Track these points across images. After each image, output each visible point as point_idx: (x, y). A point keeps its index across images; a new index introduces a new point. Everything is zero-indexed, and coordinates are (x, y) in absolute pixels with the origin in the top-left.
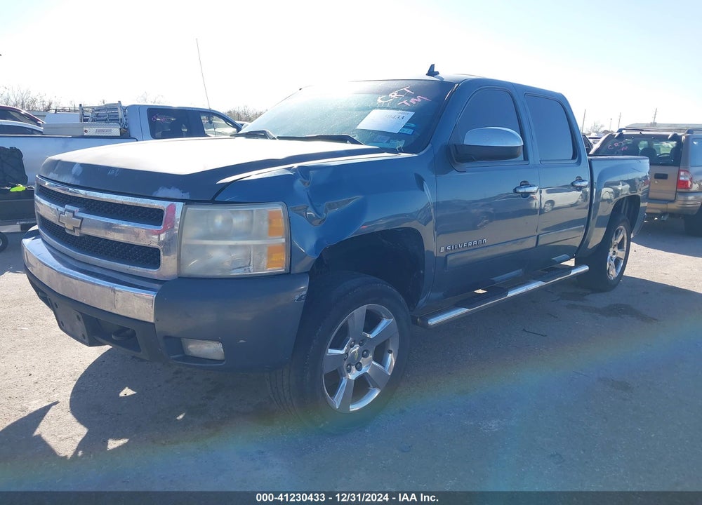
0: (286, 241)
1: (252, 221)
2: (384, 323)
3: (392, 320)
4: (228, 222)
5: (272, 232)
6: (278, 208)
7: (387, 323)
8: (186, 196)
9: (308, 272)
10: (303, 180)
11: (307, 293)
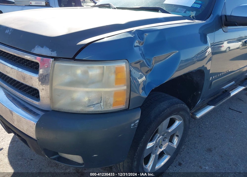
0: (127, 88)
1: (103, 74)
2: (177, 123)
3: (181, 121)
4: (85, 73)
5: (118, 81)
6: (123, 65)
7: (178, 123)
8: (54, 54)
9: (140, 107)
10: (139, 40)
11: (139, 121)
